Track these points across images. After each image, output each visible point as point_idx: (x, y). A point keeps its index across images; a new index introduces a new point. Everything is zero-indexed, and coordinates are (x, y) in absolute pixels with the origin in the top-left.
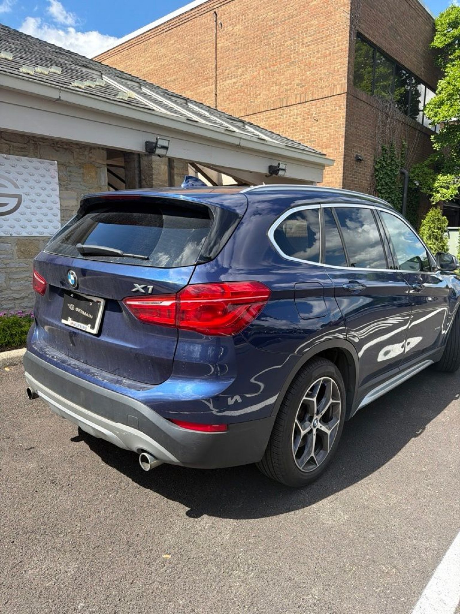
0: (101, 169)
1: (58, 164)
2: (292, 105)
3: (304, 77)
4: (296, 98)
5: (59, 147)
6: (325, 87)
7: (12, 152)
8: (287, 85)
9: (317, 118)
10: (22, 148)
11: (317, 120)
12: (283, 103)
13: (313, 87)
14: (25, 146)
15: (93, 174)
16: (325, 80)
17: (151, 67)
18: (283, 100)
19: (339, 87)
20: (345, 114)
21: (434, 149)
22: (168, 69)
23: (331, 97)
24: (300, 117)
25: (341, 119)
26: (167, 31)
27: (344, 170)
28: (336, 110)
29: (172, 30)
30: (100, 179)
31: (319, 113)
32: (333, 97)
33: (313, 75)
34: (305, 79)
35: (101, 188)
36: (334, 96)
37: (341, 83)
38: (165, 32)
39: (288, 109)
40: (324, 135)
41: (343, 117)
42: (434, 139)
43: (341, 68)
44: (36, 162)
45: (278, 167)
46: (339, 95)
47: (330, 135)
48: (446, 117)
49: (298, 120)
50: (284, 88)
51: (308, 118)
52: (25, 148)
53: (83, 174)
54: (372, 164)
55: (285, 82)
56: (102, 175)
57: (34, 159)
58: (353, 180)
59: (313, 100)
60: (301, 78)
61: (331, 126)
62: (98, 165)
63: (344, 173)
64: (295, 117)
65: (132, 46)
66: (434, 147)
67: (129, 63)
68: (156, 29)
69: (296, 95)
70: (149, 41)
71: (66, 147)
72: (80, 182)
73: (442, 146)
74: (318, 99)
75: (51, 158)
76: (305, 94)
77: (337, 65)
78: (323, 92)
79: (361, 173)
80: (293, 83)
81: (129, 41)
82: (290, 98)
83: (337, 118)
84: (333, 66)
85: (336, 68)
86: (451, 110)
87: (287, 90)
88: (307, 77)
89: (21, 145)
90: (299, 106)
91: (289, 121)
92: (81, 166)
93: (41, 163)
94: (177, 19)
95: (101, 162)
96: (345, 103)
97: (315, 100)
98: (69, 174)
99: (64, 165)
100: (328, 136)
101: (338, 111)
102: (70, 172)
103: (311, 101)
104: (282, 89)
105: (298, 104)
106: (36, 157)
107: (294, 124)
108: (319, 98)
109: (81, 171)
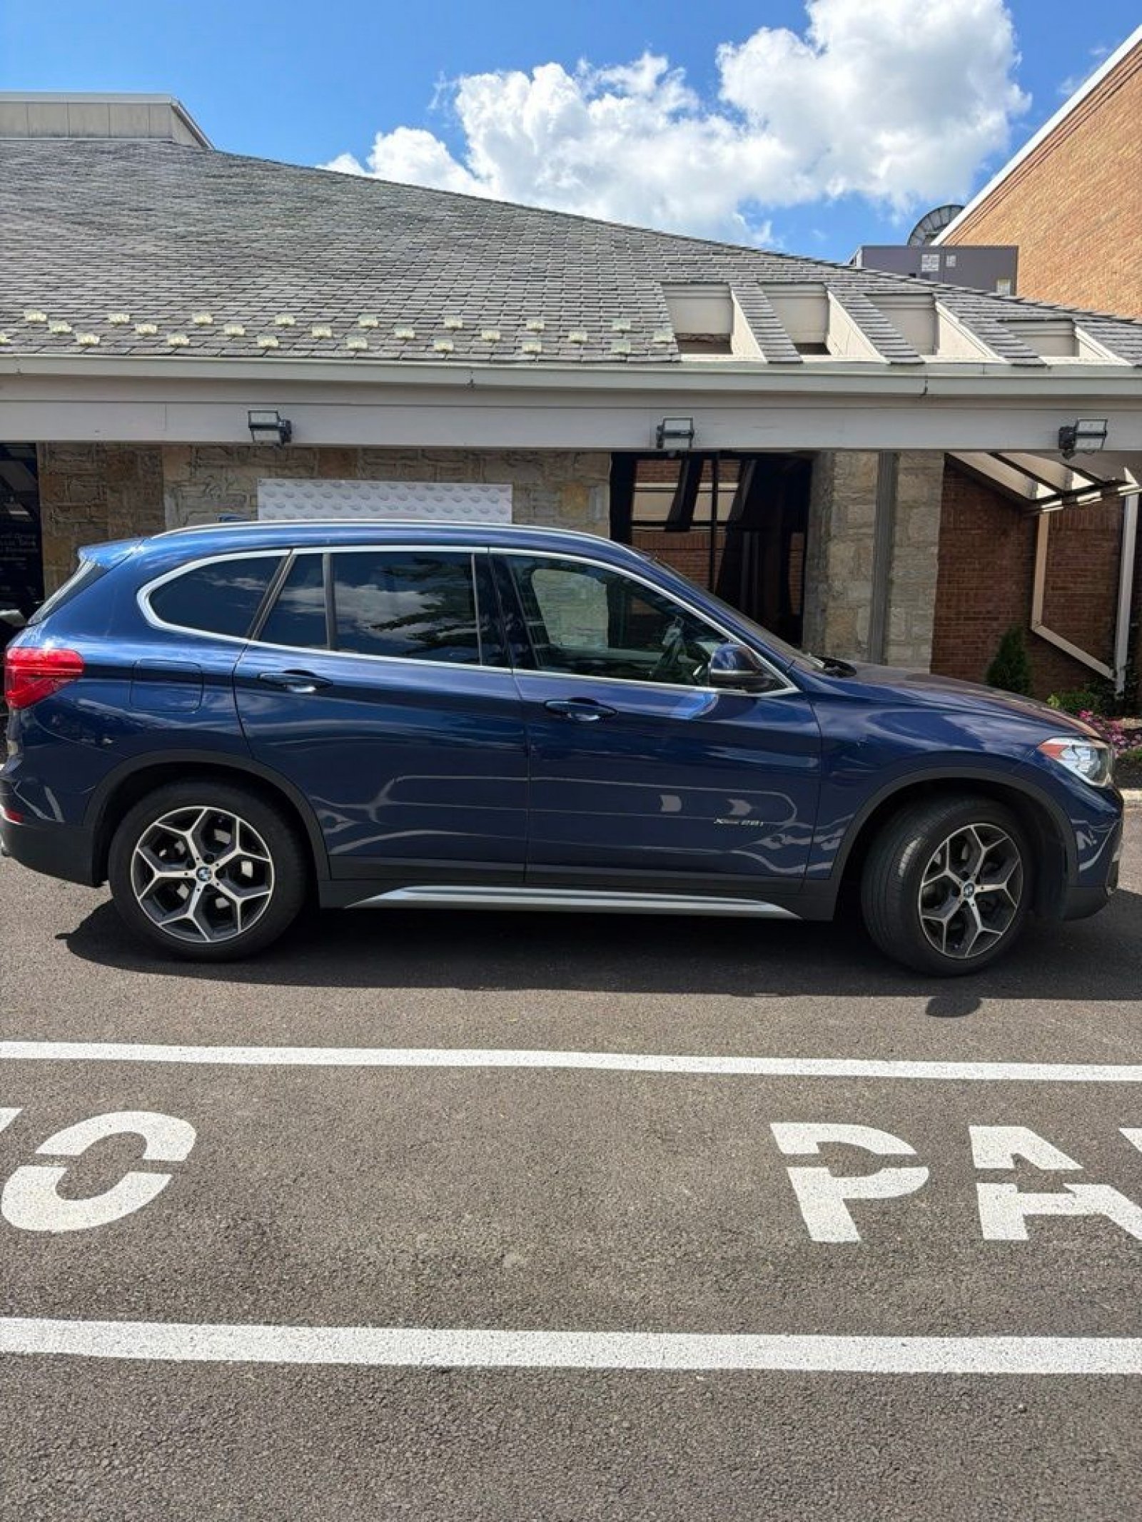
0: (597, 489)
1: (514, 489)
5: (516, 460)
7: (438, 478)
10: (454, 469)
14: (460, 464)
15: (580, 500)
17: (1075, 196)
22: (1104, 193)
26: (1113, 93)
29: (1122, 89)
30: (594, 509)
35: (595, 524)
38: (1109, 97)
44: (475, 489)
52: (459, 469)
53: (560, 502)
56: (598, 500)
57: (473, 485)
62: (591, 483)
65: (1046, 153)
67: (1038, 197)
68: (1091, 97)
70: (1078, 130)
71: (530, 457)
72: (553, 516)
75: (503, 480)
81: (1043, 142)
89: (452, 465)
92: (558, 488)
93: (484, 491)
94: (1132, 56)
95: (597, 476)
98: (533, 503)
99: (526, 490)
102: (535, 500)
106: (476, 481)
109: (558, 496)
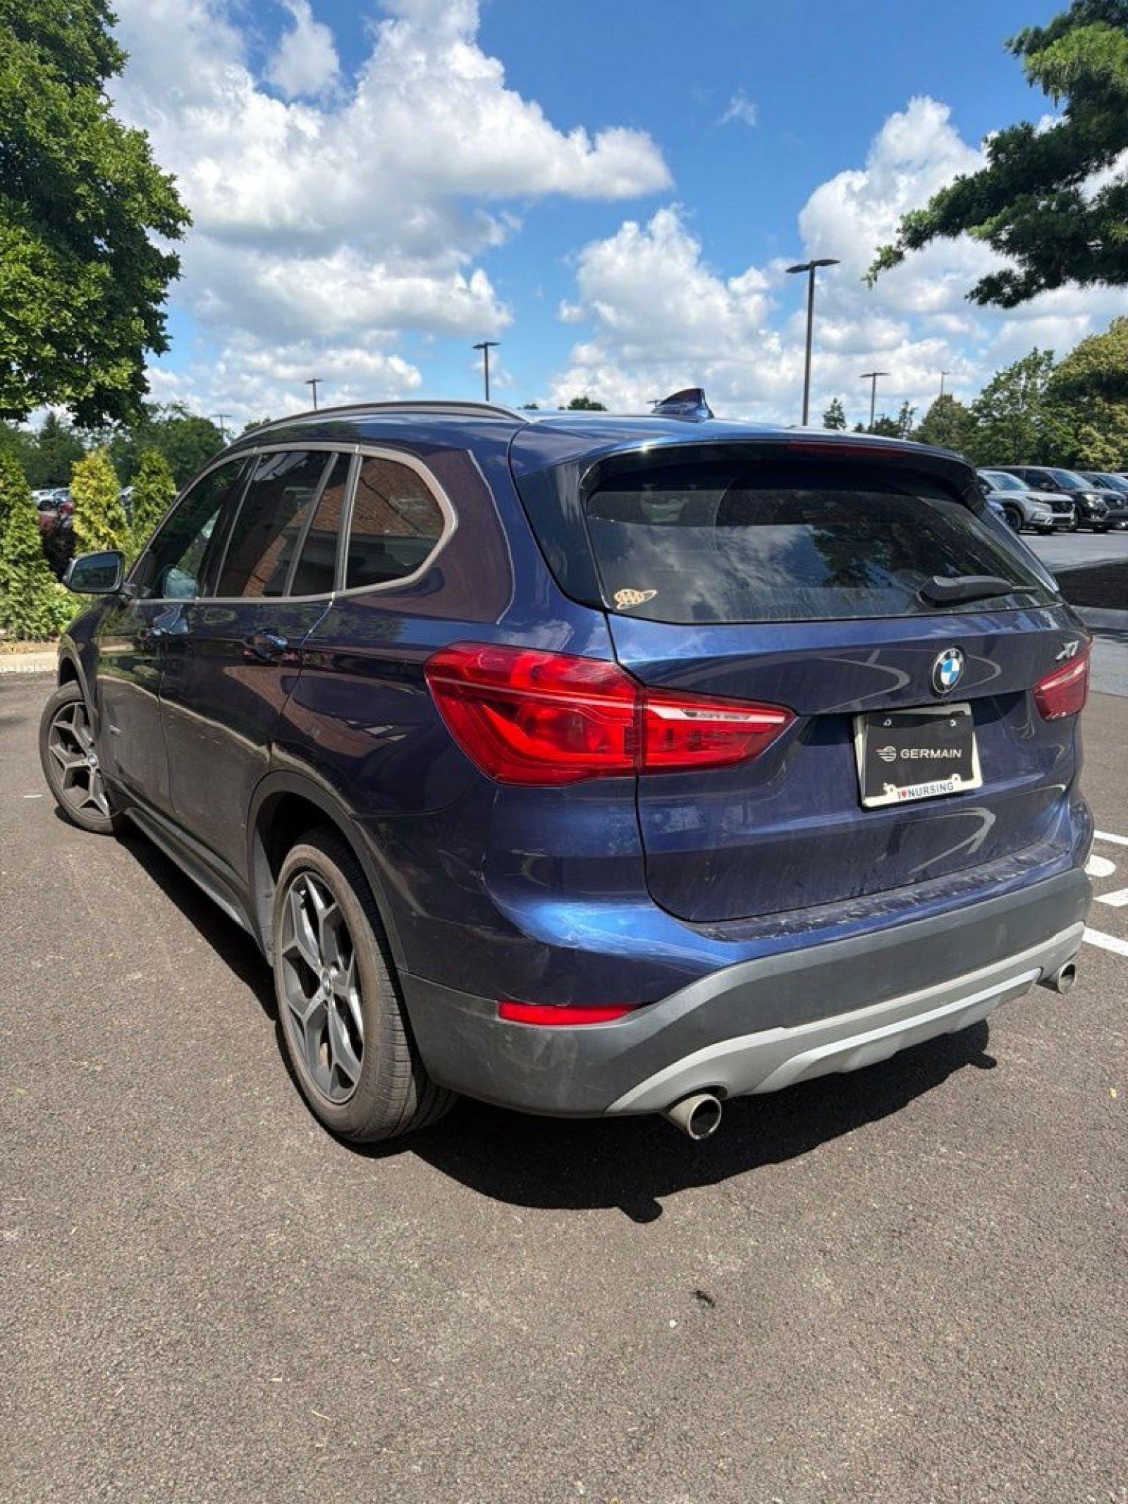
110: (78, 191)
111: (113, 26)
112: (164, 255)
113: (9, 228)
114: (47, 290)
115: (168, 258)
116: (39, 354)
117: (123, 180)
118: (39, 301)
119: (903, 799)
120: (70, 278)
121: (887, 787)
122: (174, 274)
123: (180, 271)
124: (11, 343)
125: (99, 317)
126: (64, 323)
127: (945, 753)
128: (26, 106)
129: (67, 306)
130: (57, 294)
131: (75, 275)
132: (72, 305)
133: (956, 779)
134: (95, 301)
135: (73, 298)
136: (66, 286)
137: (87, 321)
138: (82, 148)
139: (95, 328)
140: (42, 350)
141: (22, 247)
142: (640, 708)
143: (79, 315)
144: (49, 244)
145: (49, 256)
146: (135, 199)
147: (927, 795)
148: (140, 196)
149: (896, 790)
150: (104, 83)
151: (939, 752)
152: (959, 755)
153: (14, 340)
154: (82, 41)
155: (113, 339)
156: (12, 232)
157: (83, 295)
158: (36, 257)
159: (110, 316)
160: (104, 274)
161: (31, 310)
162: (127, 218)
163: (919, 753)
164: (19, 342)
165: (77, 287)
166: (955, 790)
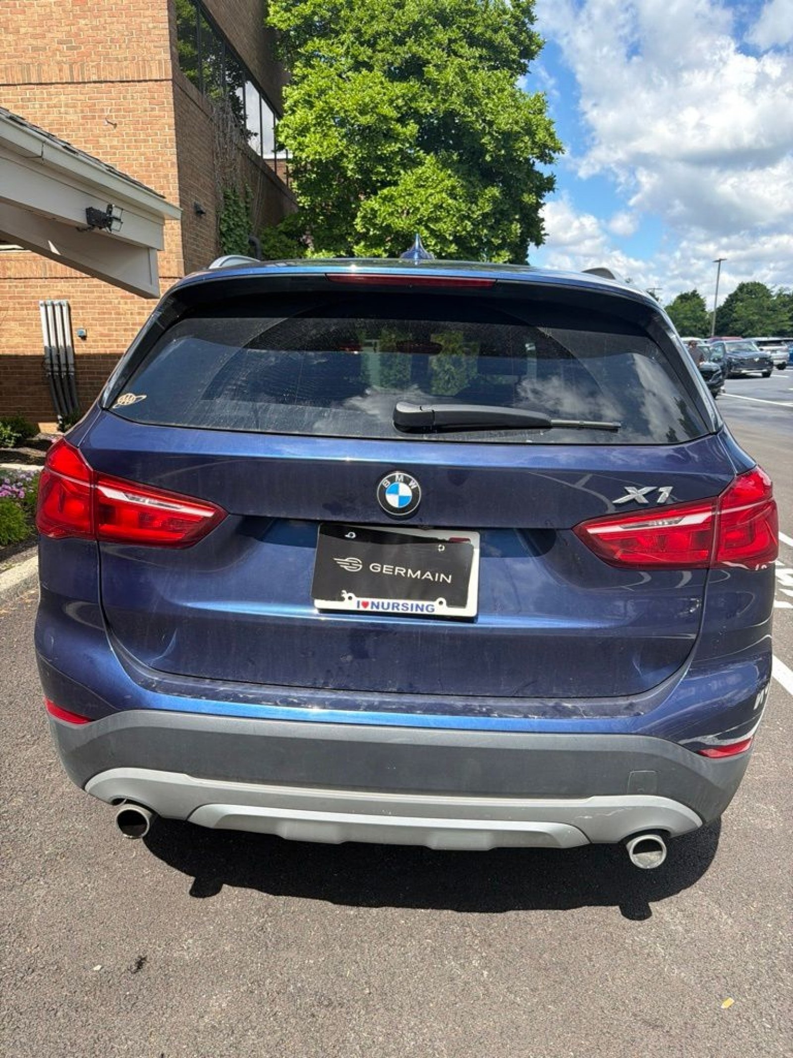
2: (52, 84)
3: (74, 29)
4: (60, 70)
6: (126, 59)
8: (35, 37)
9: (114, 121)
11: (115, 125)
12: (29, 75)
13: (98, 54)
16: (124, 46)
18: (29, 69)
19: (154, 66)
20: (172, 121)
21: (301, 205)
23: (139, 81)
24: (76, 112)
25: (167, 130)
27: (182, 229)
28: (153, 109)
31: (119, 110)
32: (144, 84)
33: (95, 28)
34: (77, 35)
36: (146, 81)
37: (157, 58)
39: (45, 90)
40: (135, 157)
41: (169, 126)
42: (299, 187)
43: (154, 28)
45: (110, 213)
46: (156, 81)
47: (147, 159)
48: (320, 154)
49: (69, 117)
50: (26, 42)
51: (94, 117)
54: (214, 222)
55: (30, 30)
58: (195, 251)
59: (101, 82)
60: (68, 28)
61: (146, 141)
63: (183, 235)
64: (63, 110)
66: (300, 202)
69: (58, 63)
73: (312, 201)
74: (112, 82)
76: (82, 65)
77: (146, 20)
78: (122, 69)
79: (202, 238)
80: (49, 35)
82: (45, 68)
83: (157, 127)
84: (139, 20)
85: (144, 27)
86: (325, 143)
87: (35, 49)
88: (80, 29)
90: (70, 88)
91: (51, 117)
96: (172, 101)
97: (106, 82)
100: (142, 160)
101: (157, 113)
103: (95, 82)
104: (24, 44)
105: (66, 83)
107: (61, 124)
108: (113, 79)
110: (483, 141)
111: (533, 24)
112: (545, 176)
113: (441, 171)
114: (457, 208)
115: (548, 178)
116: (446, 251)
117: (512, 129)
118: (451, 216)
119: (362, 608)
120: (472, 199)
121: (346, 595)
122: (551, 189)
123: (555, 186)
124: (431, 245)
125: (489, 224)
126: (465, 229)
127: (428, 575)
128: (453, 90)
129: (468, 218)
130: (463, 211)
131: (476, 198)
132: (472, 218)
133: (441, 603)
134: (487, 213)
135: (473, 212)
136: (469, 205)
137: (481, 226)
138: (488, 112)
139: (485, 231)
140: (449, 248)
141: (446, 182)
142: (92, 486)
143: (476, 224)
144: (463, 179)
145: (462, 186)
146: (522, 141)
147: (395, 611)
148: (527, 138)
149: (355, 599)
150: (529, 64)
151: (419, 573)
152: (449, 581)
153: (433, 243)
154: (506, 39)
155: (497, 237)
156: (442, 173)
157: (479, 210)
158: (454, 188)
159: (498, 222)
160: (495, 194)
161: (445, 222)
162: (515, 154)
163: (394, 570)
164: (436, 244)
165: (477, 205)
166: (436, 613)
